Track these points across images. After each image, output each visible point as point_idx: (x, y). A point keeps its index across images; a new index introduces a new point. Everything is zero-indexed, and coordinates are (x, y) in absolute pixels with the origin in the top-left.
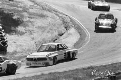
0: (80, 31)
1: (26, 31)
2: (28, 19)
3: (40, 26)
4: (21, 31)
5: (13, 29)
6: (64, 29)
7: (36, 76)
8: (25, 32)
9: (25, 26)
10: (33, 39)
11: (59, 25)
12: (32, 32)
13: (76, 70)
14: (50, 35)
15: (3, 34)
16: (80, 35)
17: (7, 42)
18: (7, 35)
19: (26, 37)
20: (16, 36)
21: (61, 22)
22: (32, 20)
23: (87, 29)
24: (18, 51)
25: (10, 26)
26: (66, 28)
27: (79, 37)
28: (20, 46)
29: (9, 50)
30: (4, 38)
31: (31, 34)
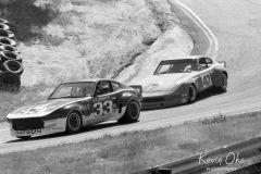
0: (193, 33)
1: (66, 34)
2: (70, 7)
3: (100, 22)
4: (53, 35)
5: (34, 29)
6: (156, 28)
7: (91, 141)
8: (63, 37)
9: (64, 23)
10: (83, 54)
11: (145, 19)
12: (81, 37)
13: (186, 124)
14: (122, 43)
15: (13, 43)
16: (194, 42)
17: (20, 61)
18: (22, 44)
19: (67, 50)
20: (43, 47)
21: (150, 11)
22: (80, 9)
23: (211, 28)
24: (47, 82)
25: (29, 25)
26: (162, 27)
27: (192, 46)
28: (53, 71)
29: (25, 80)
30: (16, 52)
31: (79, 41)
